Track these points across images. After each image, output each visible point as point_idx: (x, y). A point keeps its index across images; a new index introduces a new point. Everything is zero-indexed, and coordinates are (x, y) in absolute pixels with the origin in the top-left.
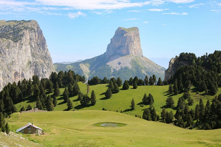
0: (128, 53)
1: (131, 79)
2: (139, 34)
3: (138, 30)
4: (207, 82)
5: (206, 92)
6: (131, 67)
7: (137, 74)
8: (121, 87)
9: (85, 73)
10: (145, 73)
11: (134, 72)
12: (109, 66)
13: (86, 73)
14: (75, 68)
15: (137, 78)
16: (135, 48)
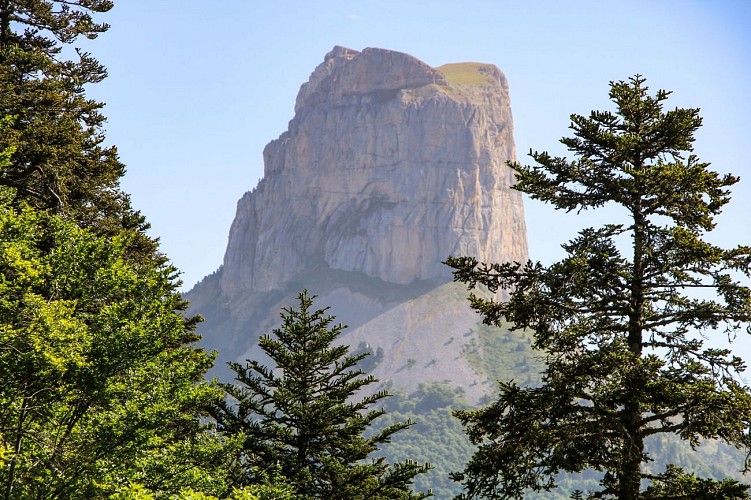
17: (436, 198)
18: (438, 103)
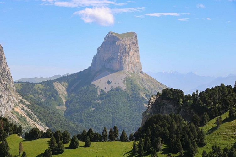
0: (121, 69)
1: (84, 131)
2: (137, 42)
3: (136, 36)
4: (183, 139)
5: (181, 154)
6: (125, 88)
7: (133, 97)
8: (68, 145)
9: (61, 96)
10: (145, 97)
11: (130, 95)
12: (95, 86)
13: (63, 95)
14: (47, 88)
15: (92, 131)
16: (132, 61)
17: (121, 58)
18: (121, 44)
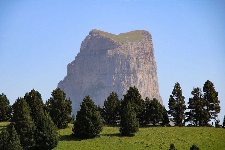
2: (152, 52)
17: (118, 85)
18: (119, 55)
